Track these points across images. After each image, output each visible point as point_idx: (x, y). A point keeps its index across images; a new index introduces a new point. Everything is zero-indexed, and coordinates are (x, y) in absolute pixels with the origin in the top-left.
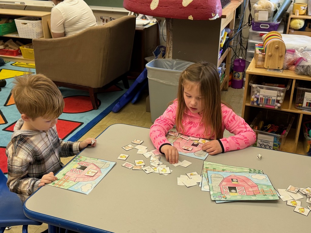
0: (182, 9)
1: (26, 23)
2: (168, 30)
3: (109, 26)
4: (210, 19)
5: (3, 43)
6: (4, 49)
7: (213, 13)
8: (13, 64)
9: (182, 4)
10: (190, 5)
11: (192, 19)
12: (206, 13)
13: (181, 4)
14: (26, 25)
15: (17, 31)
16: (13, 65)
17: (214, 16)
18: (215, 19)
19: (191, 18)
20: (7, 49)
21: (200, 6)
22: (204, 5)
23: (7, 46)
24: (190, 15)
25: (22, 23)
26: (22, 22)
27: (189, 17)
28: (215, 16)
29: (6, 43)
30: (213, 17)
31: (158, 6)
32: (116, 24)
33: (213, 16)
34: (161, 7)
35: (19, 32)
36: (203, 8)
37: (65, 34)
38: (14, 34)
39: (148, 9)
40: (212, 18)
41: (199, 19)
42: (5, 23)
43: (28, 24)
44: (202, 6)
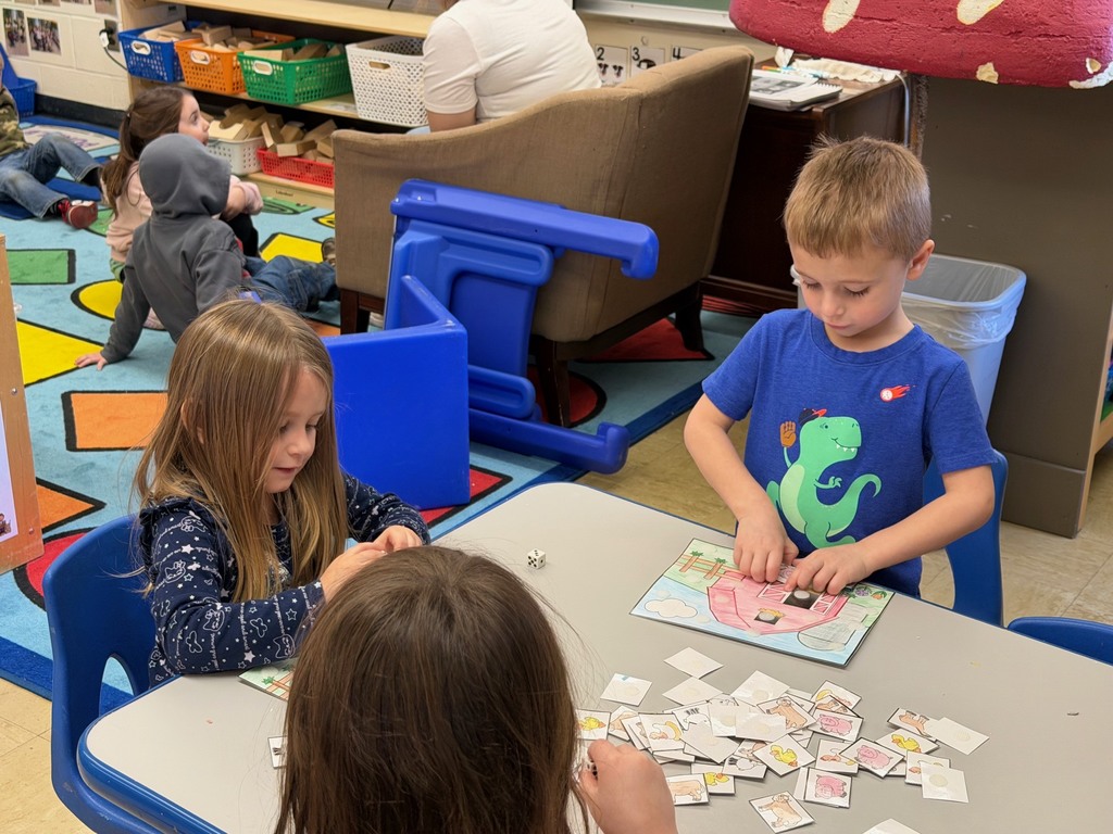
0: (953, 34)
1: (387, 62)
2: (914, 119)
3: (635, 91)
4: (1074, 84)
5: (302, 134)
6: (299, 156)
7: (1091, 56)
8: (322, 217)
9: (956, 14)
10: (992, 20)
11: (995, 81)
12: (1059, 59)
13: (953, 10)
14: (387, 70)
15: (351, 92)
16: (321, 220)
17: (1096, 73)
18: (1102, 83)
19: (987, 73)
20: (310, 156)
21: (1036, 25)
22: (1054, 23)
23: (313, 145)
24: (984, 63)
25: (372, 64)
26: (373, 60)
27: (981, 69)
28: (1101, 71)
29: (310, 137)
30: (1091, 76)
31: (856, 17)
32: (668, 82)
33: (1090, 71)
34: (867, 22)
35: (357, 98)
36: (1046, 35)
37: (477, 117)
38: (339, 100)
39: (812, 28)
40: (1084, 80)
41: (1023, 83)
42: (311, 58)
43: (393, 68)
44: (1043, 23)
